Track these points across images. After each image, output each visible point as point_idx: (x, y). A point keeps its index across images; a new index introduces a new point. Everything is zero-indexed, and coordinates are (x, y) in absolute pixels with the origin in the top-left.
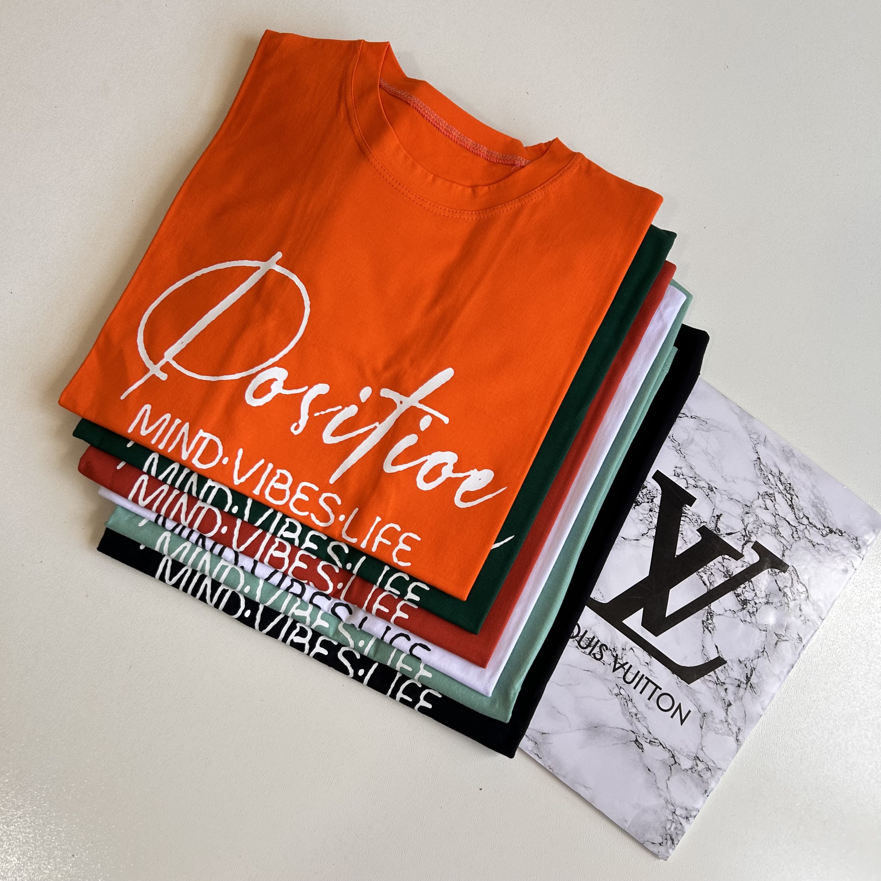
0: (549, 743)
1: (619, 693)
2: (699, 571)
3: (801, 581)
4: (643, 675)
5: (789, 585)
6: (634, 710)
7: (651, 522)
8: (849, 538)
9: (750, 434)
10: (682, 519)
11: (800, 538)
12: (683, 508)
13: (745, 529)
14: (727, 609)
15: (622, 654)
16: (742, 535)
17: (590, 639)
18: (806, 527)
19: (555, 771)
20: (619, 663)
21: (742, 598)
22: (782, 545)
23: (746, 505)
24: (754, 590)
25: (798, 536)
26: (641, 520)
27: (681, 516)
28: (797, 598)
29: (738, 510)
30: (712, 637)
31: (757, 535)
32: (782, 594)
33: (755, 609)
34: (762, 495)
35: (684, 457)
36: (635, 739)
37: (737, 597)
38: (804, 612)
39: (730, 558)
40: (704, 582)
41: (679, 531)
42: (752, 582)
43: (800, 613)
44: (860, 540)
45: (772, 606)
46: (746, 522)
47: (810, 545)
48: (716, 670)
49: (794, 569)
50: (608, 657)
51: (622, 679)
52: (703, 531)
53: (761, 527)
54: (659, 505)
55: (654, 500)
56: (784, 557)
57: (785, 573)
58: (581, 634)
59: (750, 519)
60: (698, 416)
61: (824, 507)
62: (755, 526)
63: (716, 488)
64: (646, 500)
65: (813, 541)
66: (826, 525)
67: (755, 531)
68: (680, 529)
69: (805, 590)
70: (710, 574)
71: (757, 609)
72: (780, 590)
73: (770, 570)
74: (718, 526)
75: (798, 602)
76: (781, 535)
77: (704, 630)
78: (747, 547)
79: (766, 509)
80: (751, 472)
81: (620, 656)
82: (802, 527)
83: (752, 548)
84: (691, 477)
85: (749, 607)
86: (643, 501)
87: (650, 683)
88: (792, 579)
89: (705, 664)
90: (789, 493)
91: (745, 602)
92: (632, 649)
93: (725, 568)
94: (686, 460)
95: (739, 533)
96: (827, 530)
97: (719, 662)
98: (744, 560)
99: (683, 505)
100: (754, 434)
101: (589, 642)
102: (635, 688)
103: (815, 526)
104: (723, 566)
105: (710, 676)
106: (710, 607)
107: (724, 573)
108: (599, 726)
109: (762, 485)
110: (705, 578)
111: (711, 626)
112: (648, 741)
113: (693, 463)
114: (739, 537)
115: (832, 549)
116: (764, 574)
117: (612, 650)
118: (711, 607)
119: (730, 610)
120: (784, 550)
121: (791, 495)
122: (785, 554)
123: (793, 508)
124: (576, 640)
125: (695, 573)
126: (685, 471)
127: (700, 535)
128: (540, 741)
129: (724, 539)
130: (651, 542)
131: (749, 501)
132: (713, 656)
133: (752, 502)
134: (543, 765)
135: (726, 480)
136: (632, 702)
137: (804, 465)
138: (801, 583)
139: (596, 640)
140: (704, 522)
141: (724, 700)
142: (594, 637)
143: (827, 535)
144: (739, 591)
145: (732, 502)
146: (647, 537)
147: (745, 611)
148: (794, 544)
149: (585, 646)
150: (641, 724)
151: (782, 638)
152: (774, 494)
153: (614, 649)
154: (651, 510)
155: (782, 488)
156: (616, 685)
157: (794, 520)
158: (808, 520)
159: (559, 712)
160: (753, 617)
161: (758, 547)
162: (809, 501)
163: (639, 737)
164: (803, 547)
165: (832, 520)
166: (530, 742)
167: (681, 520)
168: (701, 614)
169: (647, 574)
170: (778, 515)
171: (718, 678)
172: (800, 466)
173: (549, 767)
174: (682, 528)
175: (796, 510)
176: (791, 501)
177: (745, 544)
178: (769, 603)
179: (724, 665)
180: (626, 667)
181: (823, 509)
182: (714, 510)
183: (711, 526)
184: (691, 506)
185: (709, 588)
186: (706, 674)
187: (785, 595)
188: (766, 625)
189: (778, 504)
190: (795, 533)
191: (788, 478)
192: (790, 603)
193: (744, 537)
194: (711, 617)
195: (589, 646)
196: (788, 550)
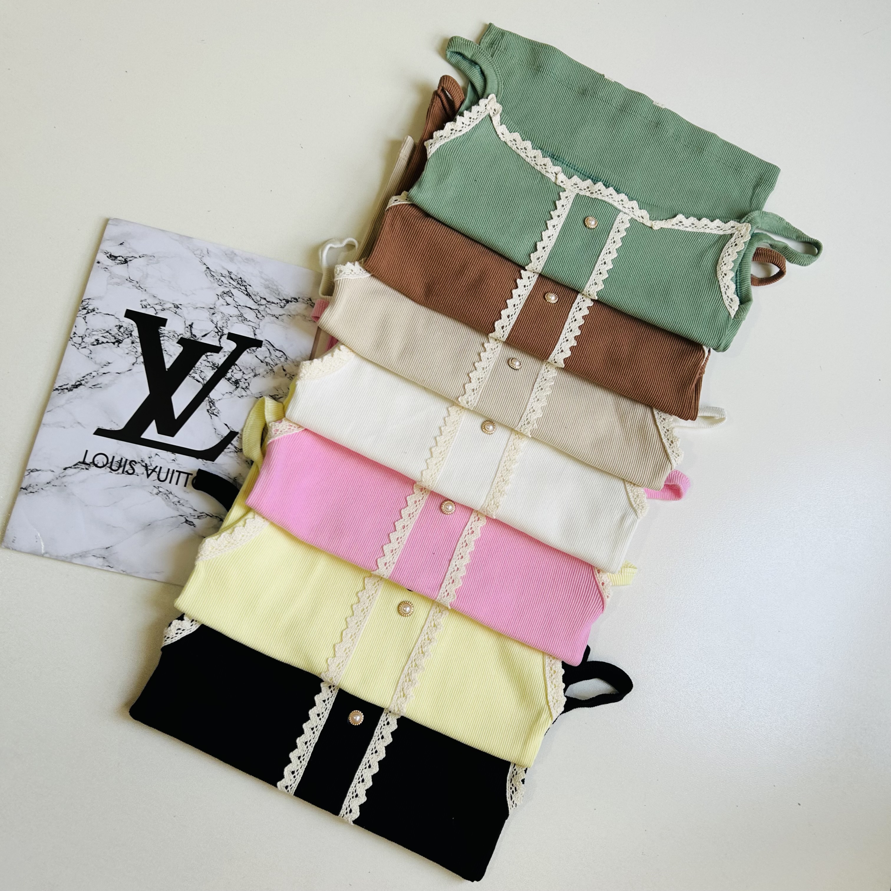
0: (114, 554)
1: (159, 492)
2: (191, 373)
3: (277, 348)
4: (174, 470)
5: (268, 354)
6: (176, 500)
7: (136, 352)
8: (304, 301)
9: (193, 252)
10: (161, 339)
11: (264, 316)
12: (159, 330)
13: (216, 327)
14: (224, 393)
15: (150, 461)
16: (216, 332)
17: (119, 462)
18: (266, 306)
19: (128, 571)
20: (150, 469)
21: (233, 380)
22: (251, 327)
23: (210, 308)
24: (241, 370)
25: (261, 316)
26: (127, 354)
27: (160, 337)
28: (278, 362)
29: (206, 314)
30: (220, 419)
31: (227, 328)
32: (265, 364)
33: (247, 384)
34: (221, 296)
35: (145, 291)
36: (184, 520)
37: (228, 381)
38: (287, 371)
39: (212, 354)
40: (197, 381)
41: (161, 350)
42: (236, 365)
43: (284, 373)
44: (313, 300)
45: (260, 376)
46: (215, 321)
47: (274, 318)
48: (232, 442)
49: (267, 342)
50: (139, 469)
51: (157, 481)
52: (182, 341)
53: (229, 320)
54: (138, 336)
55: (133, 333)
56: (256, 336)
57: (261, 347)
58: (110, 460)
59: (217, 318)
60: (145, 253)
61: (275, 285)
62: (224, 321)
63: (181, 305)
64: (126, 336)
65: (276, 314)
66: (281, 298)
67: (225, 325)
68: (163, 348)
69: (282, 354)
70: (200, 372)
71: (249, 384)
73: (248, 350)
74: (193, 333)
76: (248, 320)
77: (211, 416)
78: (223, 340)
79: (228, 304)
80: (206, 281)
81: (149, 464)
82: (261, 308)
83: (228, 338)
84: (156, 304)
85: (241, 384)
86: (123, 338)
87: (181, 474)
88: (269, 350)
89: (222, 441)
90: (243, 286)
91: (236, 382)
92: (156, 454)
93: (211, 363)
94: (147, 293)
95: (212, 332)
96: (284, 301)
97: (232, 435)
98: (225, 351)
99: (158, 328)
100: (196, 250)
101: (119, 464)
102: (170, 482)
103: (273, 303)
104: (208, 362)
105: (229, 448)
106: (209, 397)
107: (211, 367)
108: (151, 523)
109: (218, 288)
110: (197, 377)
111: (215, 411)
112: (196, 517)
113: (154, 292)
114: (213, 335)
115: (293, 315)
116: (245, 355)
117: (141, 462)
118: (211, 397)
119: (227, 393)
120: (254, 331)
121: (244, 286)
122: (256, 333)
123: (250, 296)
124: (108, 467)
125: (188, 377)
126: (151, 301)
127: (180, 345)
128: (106, 555)
129: (202, 341)
130: (143, 367)
131: (212, 304)
132: (225, 432)
133: (215, 304)
134: (117, 572)
135: (187, 295)
136: (172, 494)
137: (247, 259)
138: (277, 350)
139: (124, 460)
140: (180, 334)
141: (247, 461)
142: (122, 459)
143: (285, 305)
144: (229, 375)
145: (197, 310)
146: (137, 365)
147: (239, 389)
148: (261, 323)
149: (117, 468)
150: (186, 507)
151: (277, 397)
152: (230, 291)
153: (142, 461)
154: (133, 343)
155: (235, 284)
156: (154, 486)
157: (254, 305)
158: (266, 300)
159: (114, 527)
160: (247, 391)
161: (232, 337)
162: (261, 285)
163: (187, 517)
164: (269, 323)
165: (285, 293)
166: (99, 559)
167: (160, 340)
168: (204, 405)
169: (148, 393)
170: (240, 305)
171: (236, 448)
172: (244, 262)
173: (122, 570)
174: (164, 346)
175: (252, 296)
176: (246, 291)
177: (221, 338)
178: (257, 375)
179: (238, 436)
180: (157, 470)
181: (275, 287)
182: (185, 322)
183: (187, 335)
184: (164, 326)
185: (203, 383)
186: (225, 448)
187: (267, 364)
188: (260, 392)
189: (237, 297)
190: (258, 314)
191: (238, 274)
192: (274, 368)
193: (218, 333)
194: (213, 404)
195: (120, 466)
196: (258, 329)
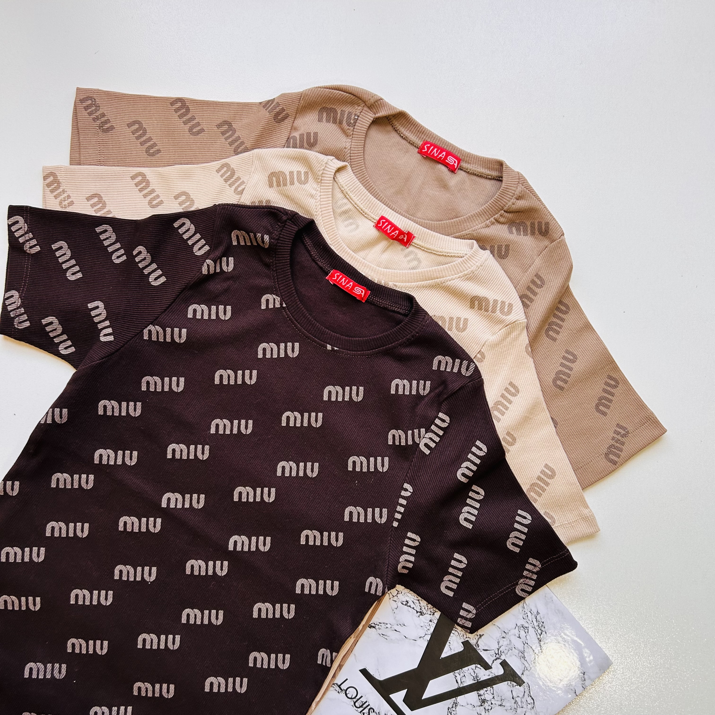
2: (455, 672)
3: (532, 695)
5: (521, 696)
10: (453, 632)
13: (498, 649)
14: (470, 703)
17: (363, 703)
21: (483, 697)
22: (524, 666)
23: (504, 632)
24: (493, 694)
26: (421, 627)
28: (525, 706)
29: (497, 634)
31: (506, 655)
32: (514, 701)
33: (490, 708)
34: (519, 627)
37: (479, 696)
39: (481, 668)
40: (457, 681)
45: (504, 708)
46: (501, 644)
49: (528, 685)
52: (466, 644)
53: (512, 650)
54: (438, 619)
55: (435, 614)
56: (522, 675)
57: (520, 686)
59: (504, 643)
62: (507, 648)
64: (429, 613)
67: (506, 652)
68: (449, 639)
69: (532, 702)
70: (463, 675)
71: (492, 708)
72: (513, 698)
73: (509, 682)
74: (478, 643)
75: (524, 710)
76: (525, 659)
78: (497, 663)
79: (519, 637)
83: (500, 664)
85: (486, 705)
86: (427, 613)
88: (525, 692)
90: (540, 629)
91: (484, 701)
93: (475, 674)
95: (493, 651)
98: (492, 671)
104: (474, 672)
106: (456, 699)
107: (474, 677)
109: (521, 619)
110: (458, 678)
111: (454, 712)
114: (492, 654)
116: (504, 684)
117: (377, 713)
119: (472, 704)
120: (524, 670)
121: (542, 630)
122: (524, 673)
123: (540, 641)
124: (354, 701)
125: (452, 673)
127: (463, 646)
129: (481, 653)
130: (425, 644)
131: (507, 629)
133: (510, 631)
137: (558, 610)
138: (531, 697)
139: (367, 704)
142: (366, 702)
144: (481, 692)
145: (494, 627)
146: (423, 640)
147: (482, 708)
149: (358, 706)
152: (528, 628)
153: (379, 713)
154: (431, 621)
155: (536, 624)
160: (487, 713)
161: (504, 664)
167: (451, 632)
168: (449, 703)
169: (416, 666)
170: (527, 644)
172: (555, 611)
174: (451, 638)
176: (540, 635)
177: (496, 660)
178: (502, 706)
183: (473, 642)
185: (459, 685)
187: (516, 702)
189: (530, 636)
191: (543, 617)
192: (518, 709)
193: (496, 654)
194: (455, 706)
195: (361, 706)
196: (528, 671)
